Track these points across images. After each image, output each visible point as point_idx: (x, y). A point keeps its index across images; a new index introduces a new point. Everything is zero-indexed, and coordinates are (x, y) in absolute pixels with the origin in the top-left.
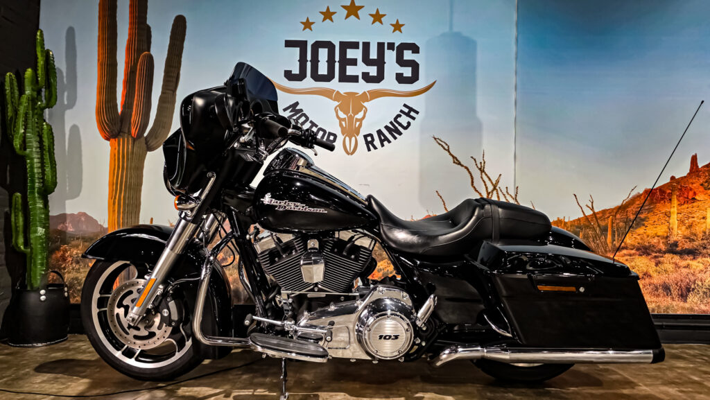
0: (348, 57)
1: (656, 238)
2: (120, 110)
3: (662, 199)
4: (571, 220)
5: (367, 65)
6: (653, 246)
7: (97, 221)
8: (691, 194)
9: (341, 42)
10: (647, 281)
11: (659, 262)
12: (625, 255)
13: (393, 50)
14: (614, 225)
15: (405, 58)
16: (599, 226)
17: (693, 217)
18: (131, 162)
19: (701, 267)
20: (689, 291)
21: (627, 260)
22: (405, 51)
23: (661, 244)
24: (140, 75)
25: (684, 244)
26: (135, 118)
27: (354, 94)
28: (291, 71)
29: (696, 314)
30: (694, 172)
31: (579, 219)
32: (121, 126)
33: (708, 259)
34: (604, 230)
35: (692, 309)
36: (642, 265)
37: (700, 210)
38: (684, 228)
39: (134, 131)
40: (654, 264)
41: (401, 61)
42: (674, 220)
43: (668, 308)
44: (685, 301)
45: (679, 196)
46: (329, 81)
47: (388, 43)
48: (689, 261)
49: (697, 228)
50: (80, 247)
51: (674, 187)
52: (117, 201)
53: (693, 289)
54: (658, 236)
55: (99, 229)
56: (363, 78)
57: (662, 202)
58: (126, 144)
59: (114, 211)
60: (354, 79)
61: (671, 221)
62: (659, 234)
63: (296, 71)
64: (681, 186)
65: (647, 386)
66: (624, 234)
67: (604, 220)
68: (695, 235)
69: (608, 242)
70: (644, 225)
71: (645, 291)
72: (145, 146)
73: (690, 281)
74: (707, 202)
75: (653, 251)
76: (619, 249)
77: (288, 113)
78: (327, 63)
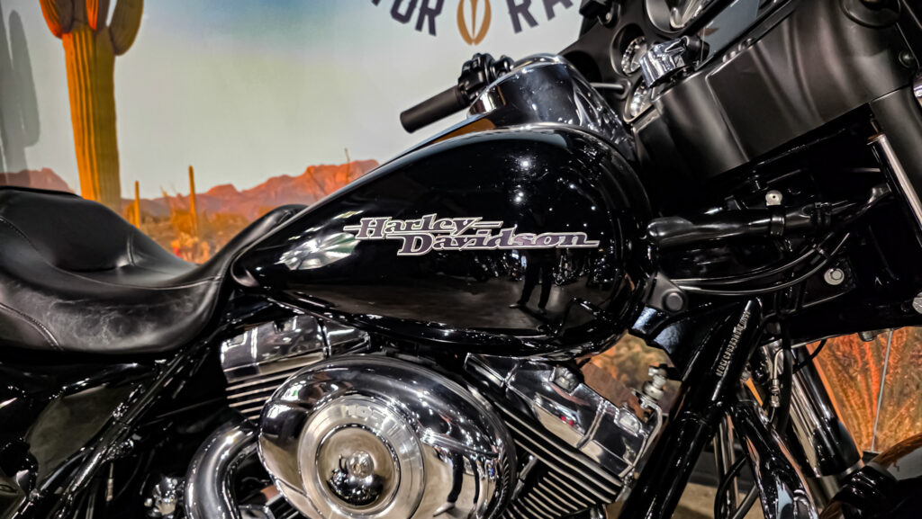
18: (96, 78)
32: (73, 7)
52: (86, 148)
59: (85, 166)
72: (110, 45)
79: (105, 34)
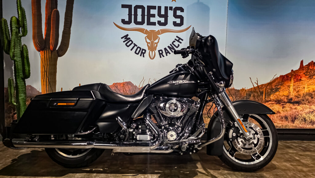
0: (151, 13)
1: (283, 96)
2: (44, 37)
3: (287, 80)
4: (248, 89)
5: (160, 17)
6: (282, 100)
7: (36, 89)
8: (299, 77)
10: (278, 115)
11: (284, 107)
12: (270, 104)
13: (172, 10)
14: (266, 91)
16: (260, 91)
17: (300, 88)
18: (51, 62)
19: (301, 109)
20: (295, 119)
21: (271, 106)
22: (177, 11)
23: (285, 99)
24: (53, 20)
25: (295, 99)
26: (52, 41)
27: (154, 31)
28: (125, 20)
29: (298, 128)
30: (301, 68)
31: (251, 89)
32: (45, 45)
33: (304, 105)
34: (262, 93)
35: (296, 126)
36: (277, 108)
37: (303, 84)
38: (295, 92)
39: (51, 47)
40: (282, 107)
41: (175, 16)
43: (286, 126)
44: (294, 123)
45: (294, 79)
46: (142, 24)
47: (170, 7)
48: (296, 106)
49: (301, 92)
51: (292, 74)
52: (45, 80)
53: (297, 118)
54: (284, 96)
55: (37, 93)
56: (158, 23)
57: (287, 81)
58: (48, 54)
59: (44, 85)
60: (154, 24)
61: (290, 89)
62: (284, 95)
63: (127, 19)
64: (295, 74)
65: (277, 162)
66: (270, 95)
67: (262, 89)
68: (300, 95)
69: (263, 98)
70: (279, 91)
71: (278, 119)
72: (57, 54)
73: (296, 114)
74: (306, 81)
75: (282, 102)
76: (268, 101)
77: (123, 40)
78: (141, 16)
79: (56, 51)
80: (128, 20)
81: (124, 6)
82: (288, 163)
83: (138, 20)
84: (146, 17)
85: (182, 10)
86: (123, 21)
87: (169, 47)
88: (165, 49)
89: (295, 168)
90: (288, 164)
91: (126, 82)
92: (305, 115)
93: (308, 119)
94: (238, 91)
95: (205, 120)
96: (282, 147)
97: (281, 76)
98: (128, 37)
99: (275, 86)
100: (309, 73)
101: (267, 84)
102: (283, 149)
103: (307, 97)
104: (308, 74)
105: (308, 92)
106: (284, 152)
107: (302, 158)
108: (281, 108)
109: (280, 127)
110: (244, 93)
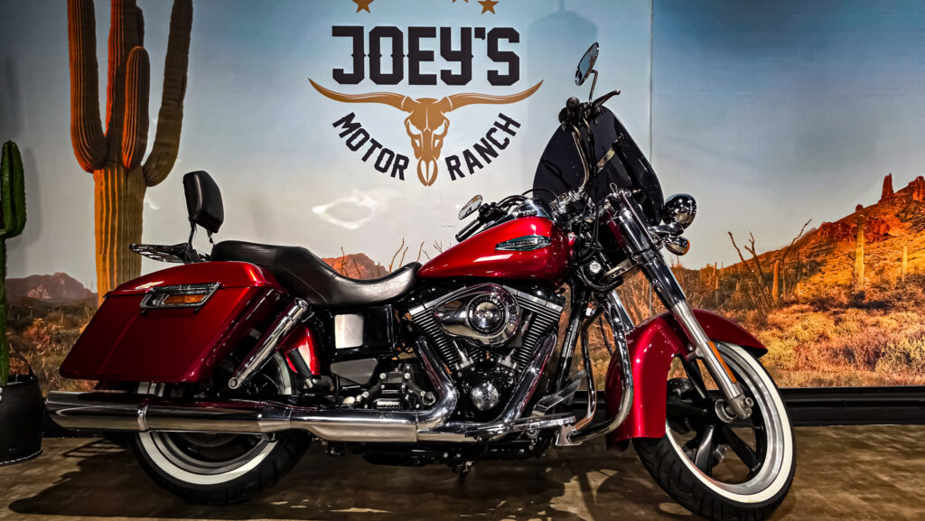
0: (422, 48)
1: (836, 288)
2: (104, 130)
3: (845, 236)
4: (725, 266)
5: (448, 59)
6: (832, 299)
7: (81, 285)
8: (883, 228)
9: (411, 30)
10: (824, 344)
11: (840, 320)
12: (795, 311)
13: (483, 38)
14: (782, 272)
15: (500, 49)
16: (761, 273)
17: (885, 259)
18: (125, 202)
19: (894, 324)
20: (878, 356)
21: (798, 318)
22: (500, 40)
23: (843, 296)
24: (130, 79)
25: (872, 295)
26: (127, 140)
27: (431, 100)
28: (342, 70)
29: (886, 386)
30: (887, 199)
31: (735, 266)
32: (108, 152)
33: (904, 314)
34: (768, 279)
35: (881, 380)
36: (817, 324)
37: (894, 249)
38: (873, 273)
39: (126, 158)
40: (833, 321)
41: (494, 54)
42: (860, 263)
43: (850, 379)
44: (873, 370)
45: (866, 232)
46: (396, 83)
47: (476, 29)
48: (878, 317)
49: (890, 273)
50: (61, 321)
51: (861, 219)
52: (108, 256)
53: (884, 354)
54: (839, 286)
55: (85, 296)
56: (442, 78)
57: (845, 240)
58: (117, 179)
59: (105, 270)
60: (430, 80)
61: (856, 265)
62: (840, 283)
63: (349, 70)
64: (870, 218)
65: (820, 491)
66: (794, 284)
67: (769, 265)
68: (887, 282)
69: (773, 294)
70: (820, 271)
71: (822, 358)
72: (142, 179)
73: (879, 343)
74: (903, 239)
75: (832, 306)
76: (788, 304)
77: (340, 129)
78: (391, 59)
79: (139, 171)
80: (352, 72)
81: (338, 31)
82: (854, 494)
83: (382, 72)
84: (406, 61)
85: (513, 36)
86: (339, 76)
87: (477, 147)
88: (467, 154)
89: (875, 507)
90: (854, 498)
91: (350, 256)
92: (907, 345)
93: (918, 357)
94: (695, 274)
95: (596, 365)
96: (838, 445)
97: (825, 226)
98: (353, 122)
99: (810, 257)
100: (913, 213)
101: (782, 250)
102: (843, 451)
103: (911, 288)
104: (909, 216)
105: (912, 271)
106: (845, 461)
107: (903, 479)
108: (831, 323)
109: (831, 383)
110: (713, 280)
